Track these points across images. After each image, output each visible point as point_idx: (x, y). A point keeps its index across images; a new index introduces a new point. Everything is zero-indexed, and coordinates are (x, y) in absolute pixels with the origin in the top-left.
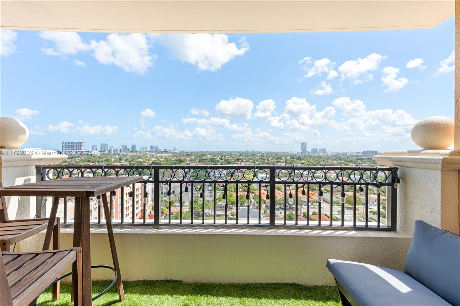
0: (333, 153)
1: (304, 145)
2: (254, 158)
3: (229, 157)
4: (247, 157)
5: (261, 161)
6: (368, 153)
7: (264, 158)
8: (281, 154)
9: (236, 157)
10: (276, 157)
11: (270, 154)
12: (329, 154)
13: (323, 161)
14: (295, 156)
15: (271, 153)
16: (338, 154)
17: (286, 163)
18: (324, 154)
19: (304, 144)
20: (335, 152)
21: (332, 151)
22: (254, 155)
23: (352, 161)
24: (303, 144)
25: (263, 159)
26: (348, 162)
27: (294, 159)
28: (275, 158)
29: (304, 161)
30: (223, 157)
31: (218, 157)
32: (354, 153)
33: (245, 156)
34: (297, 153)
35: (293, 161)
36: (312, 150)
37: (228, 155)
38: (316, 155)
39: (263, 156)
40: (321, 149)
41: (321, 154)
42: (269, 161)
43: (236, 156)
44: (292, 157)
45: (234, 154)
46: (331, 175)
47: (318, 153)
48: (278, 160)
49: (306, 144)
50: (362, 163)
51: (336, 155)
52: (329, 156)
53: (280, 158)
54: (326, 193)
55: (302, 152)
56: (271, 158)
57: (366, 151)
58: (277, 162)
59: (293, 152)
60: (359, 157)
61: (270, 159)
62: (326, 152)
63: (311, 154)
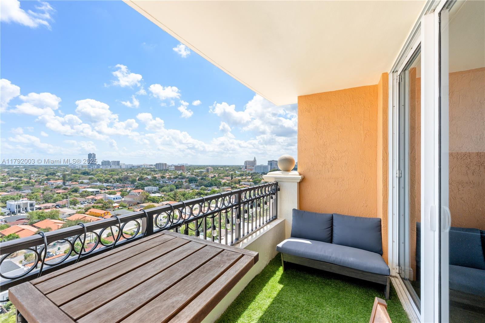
0: (127, 165)
1: (92, 157)
5: (12, 180)
6: (160, 165)
7: (20, 175)
8: (55, 168)
10: (45, 173)
11: (33, 169)
12: (123, 167)
13: (117, 174)
14: (79, 170)
15: (35, 167)
16: (133, 167)
17: (64, 180)
18: (118, 167)
19: (92, 156)
20: (129, 165)
21: (127, 163)
23: (146, 173)
24: (90, 155)
25: (17, 176)
26: (143, 174)
27: (77, 175)
28: (43, 174)
29: (92, 176)
32: (148, 165)
34: (82, 166)
35: (76, 177)
36: (102, 163)
38: (109, 168)
39: (18, 173)
40: (114, 162)
41: (113, 167)
42: (30, 179)
44: (75, 171)
46: (127, 189)
47: (111, 166)
48: (49, 177)
49: (94, 155)
50: (155, 175)
51: (130, 168)
52: (124, 169)
53: (53, 174)
54: (122, 208)
55: (88, 165)
56: (35, 175)
57: (158, 164)
58: (49, 180)
59: (75, 165)
60: (152, 169)
61: (32, 175)
62: (120, 165)
63: (101, 167)
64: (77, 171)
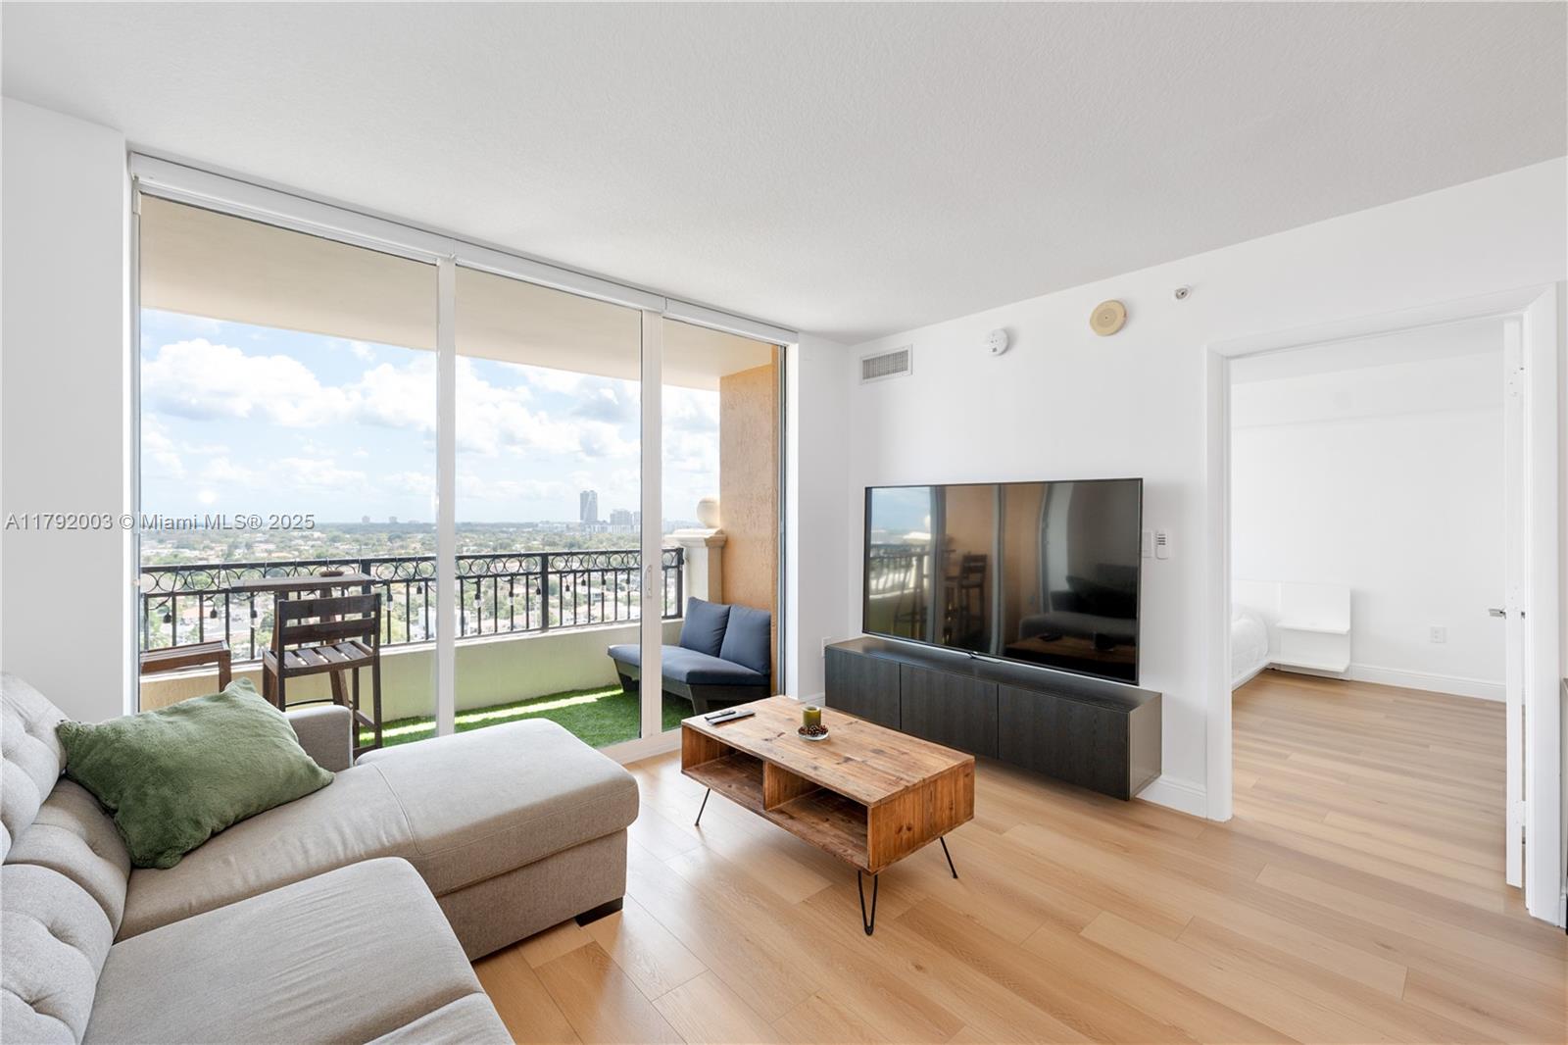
1: (588, 501)
2: (402, 547)
3: (272, 547)
4: (366, 544)
8: (511, 530)
9: (313, 546)
11: (467, 533)
14: (560, 536)
15: (471, 528)
19: (590, 498)
22: (399, 537)
24: (584, 496)
30: (236, 547)
31: (212, 549)
33: (357, 541)
34: (567, 526)
36: (612, 516)
37: (266, 542)
38: (626, 530)
43: (311, 543)
44: (551, 540)
45: (303, 537)
47: (631, 526)
49: (594, 494)
55: (580, 525)
59: (553, 524)
63: (610, 529)
64: (557, 539)
